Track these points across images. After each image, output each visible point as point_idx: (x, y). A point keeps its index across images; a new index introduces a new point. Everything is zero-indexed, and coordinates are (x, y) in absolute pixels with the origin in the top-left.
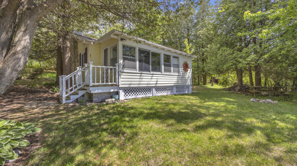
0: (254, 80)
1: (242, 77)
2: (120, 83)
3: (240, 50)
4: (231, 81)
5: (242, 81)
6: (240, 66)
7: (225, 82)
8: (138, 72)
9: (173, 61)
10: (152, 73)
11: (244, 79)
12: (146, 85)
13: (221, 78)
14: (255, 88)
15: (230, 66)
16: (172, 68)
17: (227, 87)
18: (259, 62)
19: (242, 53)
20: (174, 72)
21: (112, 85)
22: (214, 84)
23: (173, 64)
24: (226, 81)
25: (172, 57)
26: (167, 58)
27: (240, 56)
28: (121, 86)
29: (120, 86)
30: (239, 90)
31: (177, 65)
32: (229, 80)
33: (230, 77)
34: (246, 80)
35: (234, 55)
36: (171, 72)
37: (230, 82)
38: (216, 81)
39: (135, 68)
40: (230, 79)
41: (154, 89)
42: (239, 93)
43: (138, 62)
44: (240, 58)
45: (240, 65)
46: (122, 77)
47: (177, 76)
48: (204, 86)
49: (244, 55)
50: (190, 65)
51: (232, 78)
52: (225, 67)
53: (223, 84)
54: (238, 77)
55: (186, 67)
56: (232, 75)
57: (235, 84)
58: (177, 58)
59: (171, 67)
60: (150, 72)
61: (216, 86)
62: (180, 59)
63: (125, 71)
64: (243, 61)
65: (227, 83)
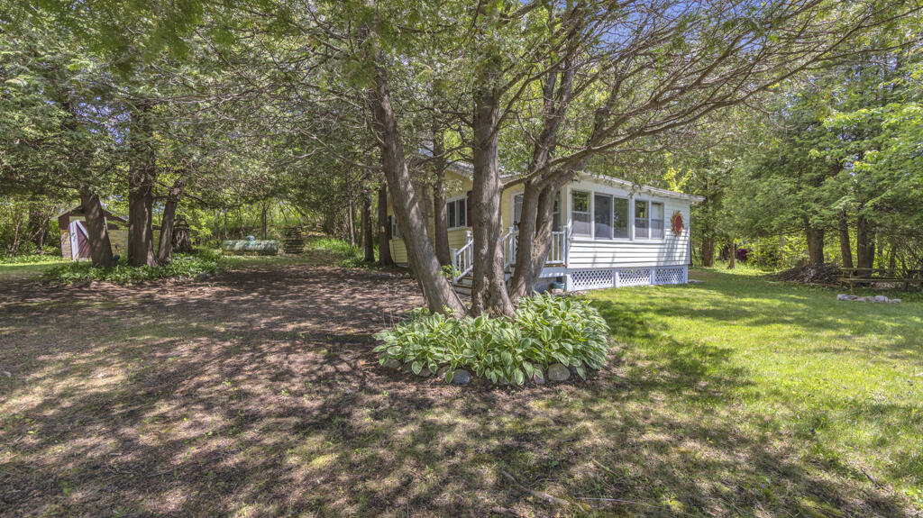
0: (854, 253)
1: (821, 245)
2: (569, 260)
3: (818, 182)
4: (787, 254)
5: (822, 256)
6: (816, 221)
7: (770, 258)
8: (593, 239)
9: (653, 213)
10: (615, 240)
11: (826, 249)
12: (608, 266)
13: (755, 247)
14: (856, 274)
15: (789, 220)
16: (650, 229)
17: (777, 271)
18: (863, 212)
19: (821, 188)
20: (653, 236)
21: (558, 265)
22: (736, 265)
23: (652, 220)
24: (771, 256)
25: (650, 203)
26: (641, 208)
27: (814, 197)
28: (570, 266)
29: (568, 267)
30: (812, 280)
31: (659, 221)
32: (783, 252)
33: (786, 244)
34: (832, 251)
35: (801, 194)
36: (648, 237)
37: (785, 257)
38: (743, 256)
39: (588, 232)
40: (786, 248)
41: (617, 274)
42: (812, 284)
43: (593, 223)
44: (817, 201)
45: (814, 220)
46: (572, 249)
47: (659, 246)
48: (708, 268)
49: (826, 194)
50: (686, 220)
51: (790, 246)
52: (775, 223)
53: (761, 263)
54: (809, 243)
55: (677, 224)
56: (793, 239)
57: (800, 263)
58: (659, 204)
59: (648, 227)
60: (611, 239)
61: (742, 270)
62: (666, 207)
63: (576, 239)
64: (823, 210)
65: (777, 259)
